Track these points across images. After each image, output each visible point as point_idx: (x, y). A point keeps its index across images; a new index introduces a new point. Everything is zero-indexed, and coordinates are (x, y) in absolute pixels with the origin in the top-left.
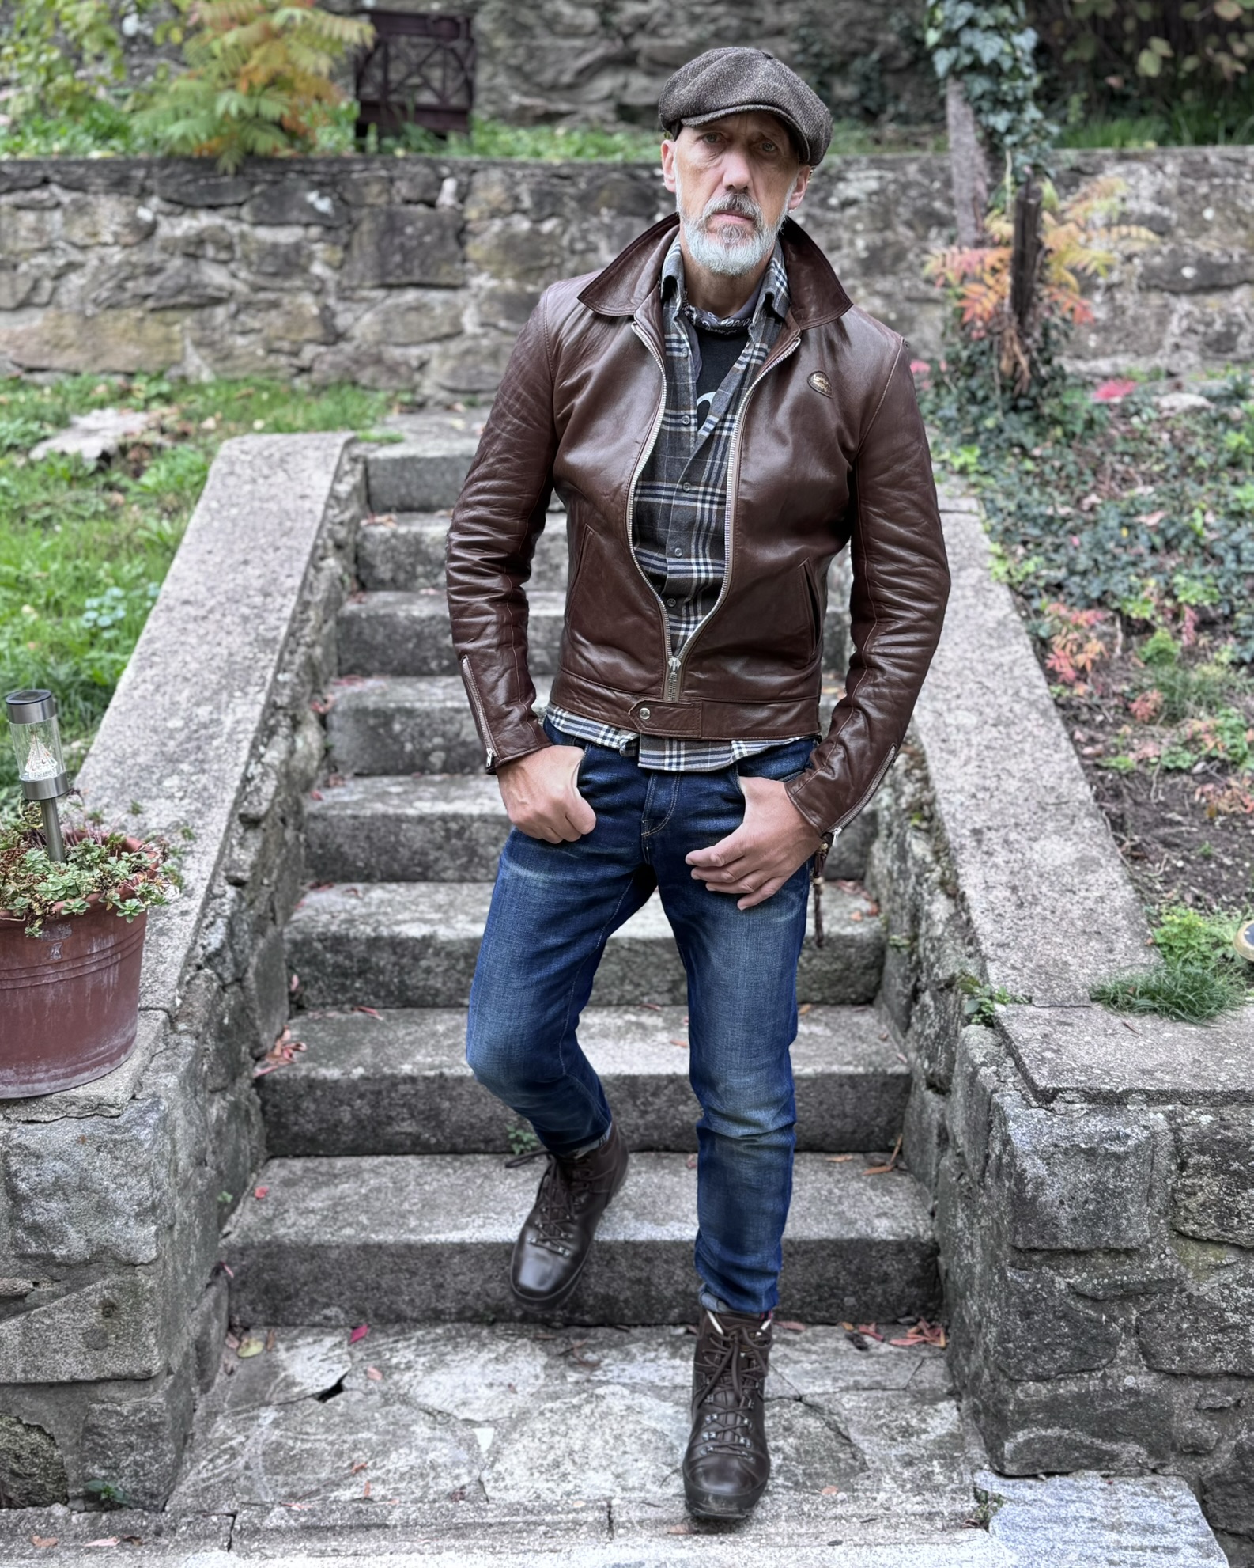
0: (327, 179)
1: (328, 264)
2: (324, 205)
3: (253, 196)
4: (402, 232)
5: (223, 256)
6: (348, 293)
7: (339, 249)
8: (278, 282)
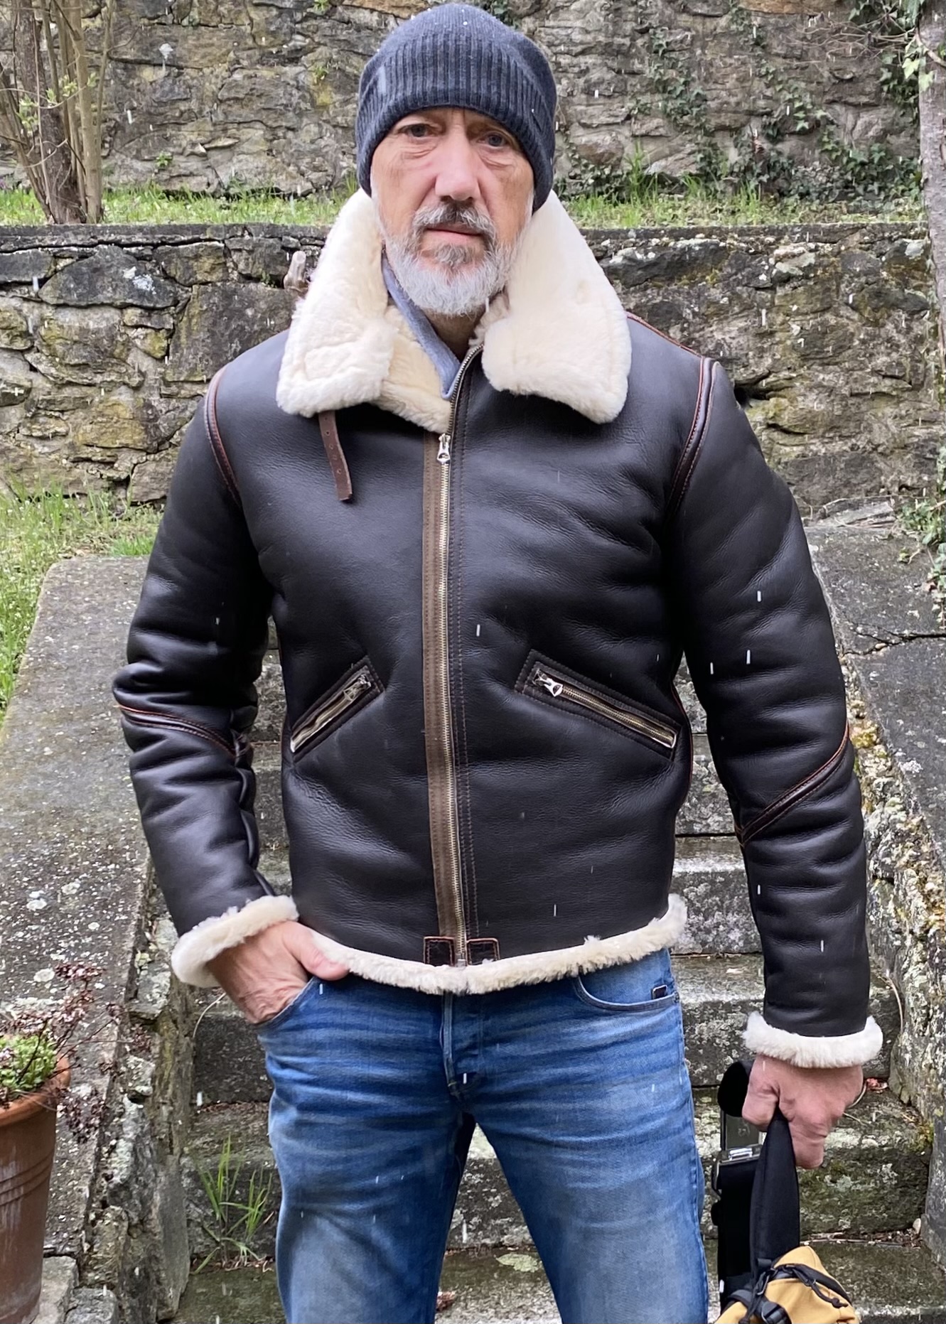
0: (148, 252)
1: (148, 354)
2: (144, 283)
3: (56, 271)
4: (242, 315)
5: (20, 344)
6: (174, 388)
7: (162, 334)
8: (87, 376)
